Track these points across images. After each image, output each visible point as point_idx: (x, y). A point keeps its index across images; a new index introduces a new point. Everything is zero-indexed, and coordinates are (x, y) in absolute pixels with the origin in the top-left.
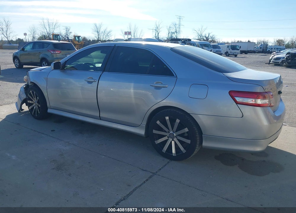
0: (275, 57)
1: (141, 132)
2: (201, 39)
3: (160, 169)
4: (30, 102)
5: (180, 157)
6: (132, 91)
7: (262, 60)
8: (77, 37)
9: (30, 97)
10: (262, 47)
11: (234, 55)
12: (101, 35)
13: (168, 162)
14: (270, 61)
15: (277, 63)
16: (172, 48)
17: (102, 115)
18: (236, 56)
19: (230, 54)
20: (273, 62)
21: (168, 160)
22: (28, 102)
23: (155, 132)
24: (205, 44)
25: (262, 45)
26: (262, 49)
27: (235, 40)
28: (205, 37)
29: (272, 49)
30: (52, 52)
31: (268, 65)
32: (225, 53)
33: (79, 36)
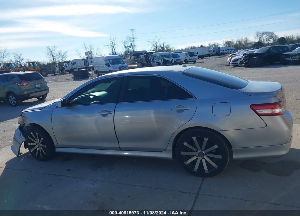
0: (233, 58)
1: (168, 155)
2: (157, 49)
3: (200, 189)
4: (32, 144)
5: (213, 173)
6: (152, 116)
7: (220, 63)
8: (31, 63)
9: (31, 139)
10: (215, 49)
11: (192, 61)
12: (56, 57)
13: (203, 180)
14: (229, 63)
15: (236, 64)
16: (182, 72)
17: (122, 145)
18: (195, 62)
19: (189, 61)
20: (232, 64)
21: (201, 178)
22: (29, 144)
23: (183, 153)
24: (166, 55)
25: (214, 48)
26: (215, 52)
27: (189, 46)
28: (160, 48)
29: (223, 50)
30: (19, 84)
31: (228, 67)
32: (185, 60)
33: (34, 62)
